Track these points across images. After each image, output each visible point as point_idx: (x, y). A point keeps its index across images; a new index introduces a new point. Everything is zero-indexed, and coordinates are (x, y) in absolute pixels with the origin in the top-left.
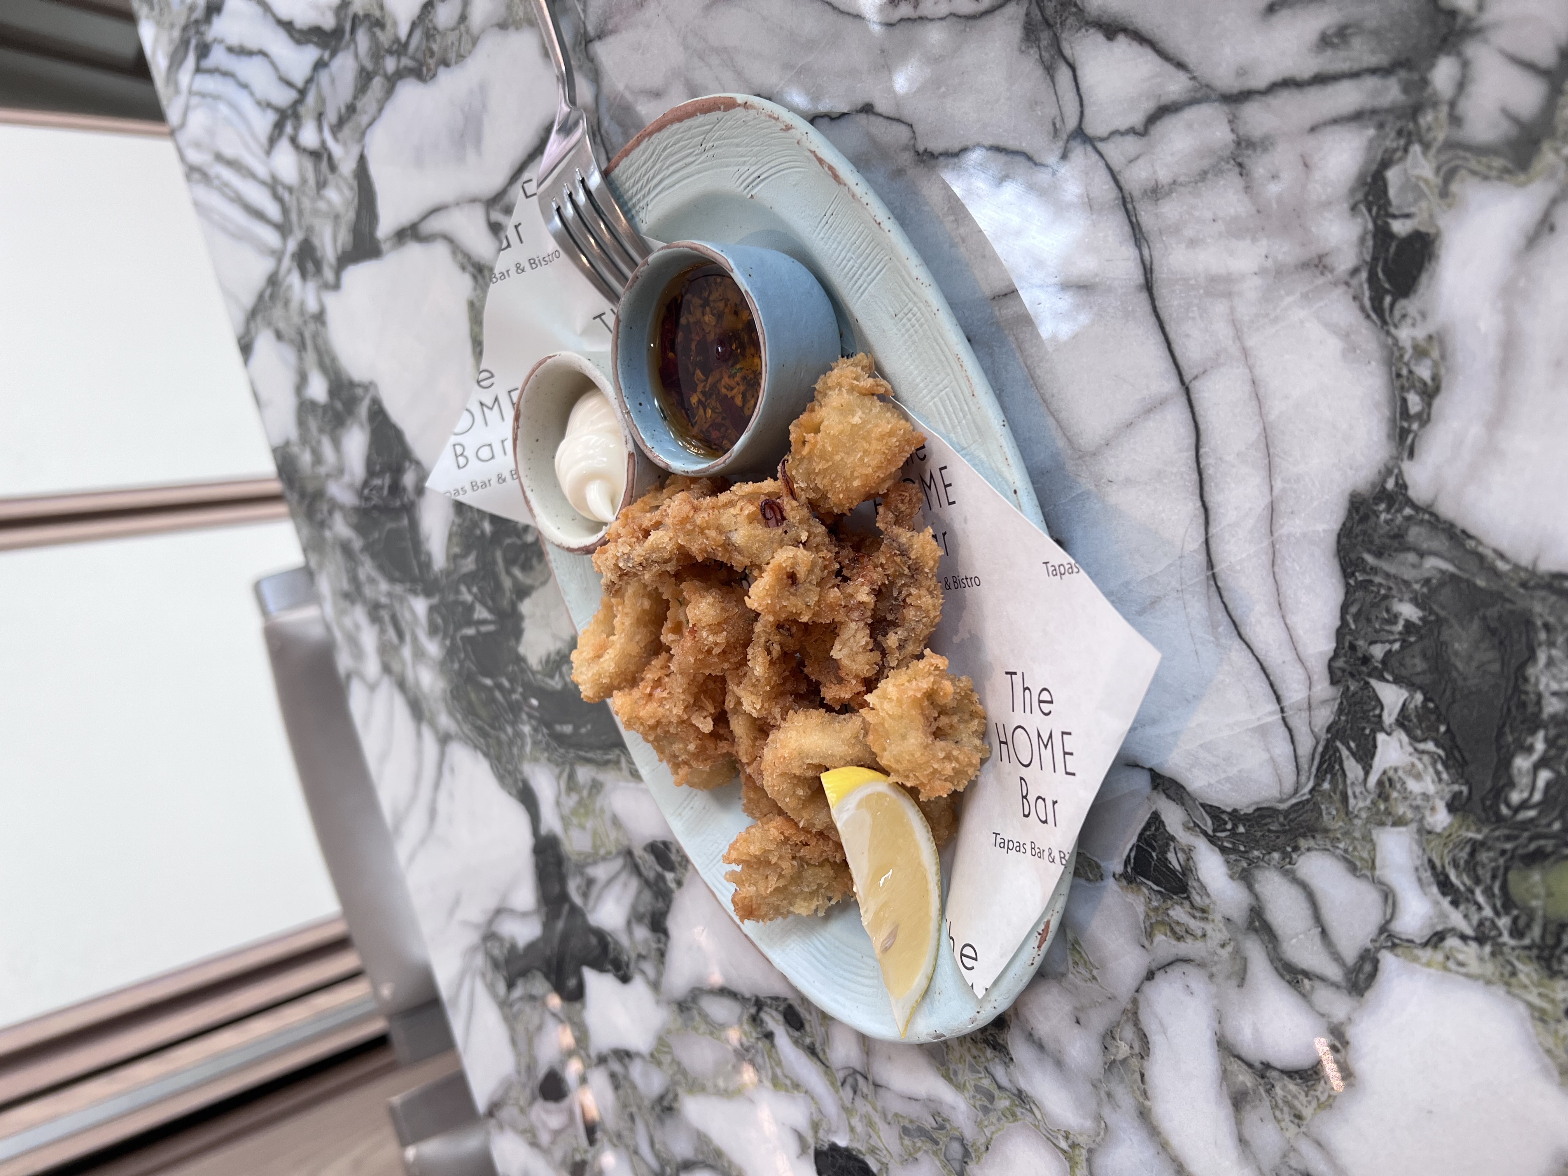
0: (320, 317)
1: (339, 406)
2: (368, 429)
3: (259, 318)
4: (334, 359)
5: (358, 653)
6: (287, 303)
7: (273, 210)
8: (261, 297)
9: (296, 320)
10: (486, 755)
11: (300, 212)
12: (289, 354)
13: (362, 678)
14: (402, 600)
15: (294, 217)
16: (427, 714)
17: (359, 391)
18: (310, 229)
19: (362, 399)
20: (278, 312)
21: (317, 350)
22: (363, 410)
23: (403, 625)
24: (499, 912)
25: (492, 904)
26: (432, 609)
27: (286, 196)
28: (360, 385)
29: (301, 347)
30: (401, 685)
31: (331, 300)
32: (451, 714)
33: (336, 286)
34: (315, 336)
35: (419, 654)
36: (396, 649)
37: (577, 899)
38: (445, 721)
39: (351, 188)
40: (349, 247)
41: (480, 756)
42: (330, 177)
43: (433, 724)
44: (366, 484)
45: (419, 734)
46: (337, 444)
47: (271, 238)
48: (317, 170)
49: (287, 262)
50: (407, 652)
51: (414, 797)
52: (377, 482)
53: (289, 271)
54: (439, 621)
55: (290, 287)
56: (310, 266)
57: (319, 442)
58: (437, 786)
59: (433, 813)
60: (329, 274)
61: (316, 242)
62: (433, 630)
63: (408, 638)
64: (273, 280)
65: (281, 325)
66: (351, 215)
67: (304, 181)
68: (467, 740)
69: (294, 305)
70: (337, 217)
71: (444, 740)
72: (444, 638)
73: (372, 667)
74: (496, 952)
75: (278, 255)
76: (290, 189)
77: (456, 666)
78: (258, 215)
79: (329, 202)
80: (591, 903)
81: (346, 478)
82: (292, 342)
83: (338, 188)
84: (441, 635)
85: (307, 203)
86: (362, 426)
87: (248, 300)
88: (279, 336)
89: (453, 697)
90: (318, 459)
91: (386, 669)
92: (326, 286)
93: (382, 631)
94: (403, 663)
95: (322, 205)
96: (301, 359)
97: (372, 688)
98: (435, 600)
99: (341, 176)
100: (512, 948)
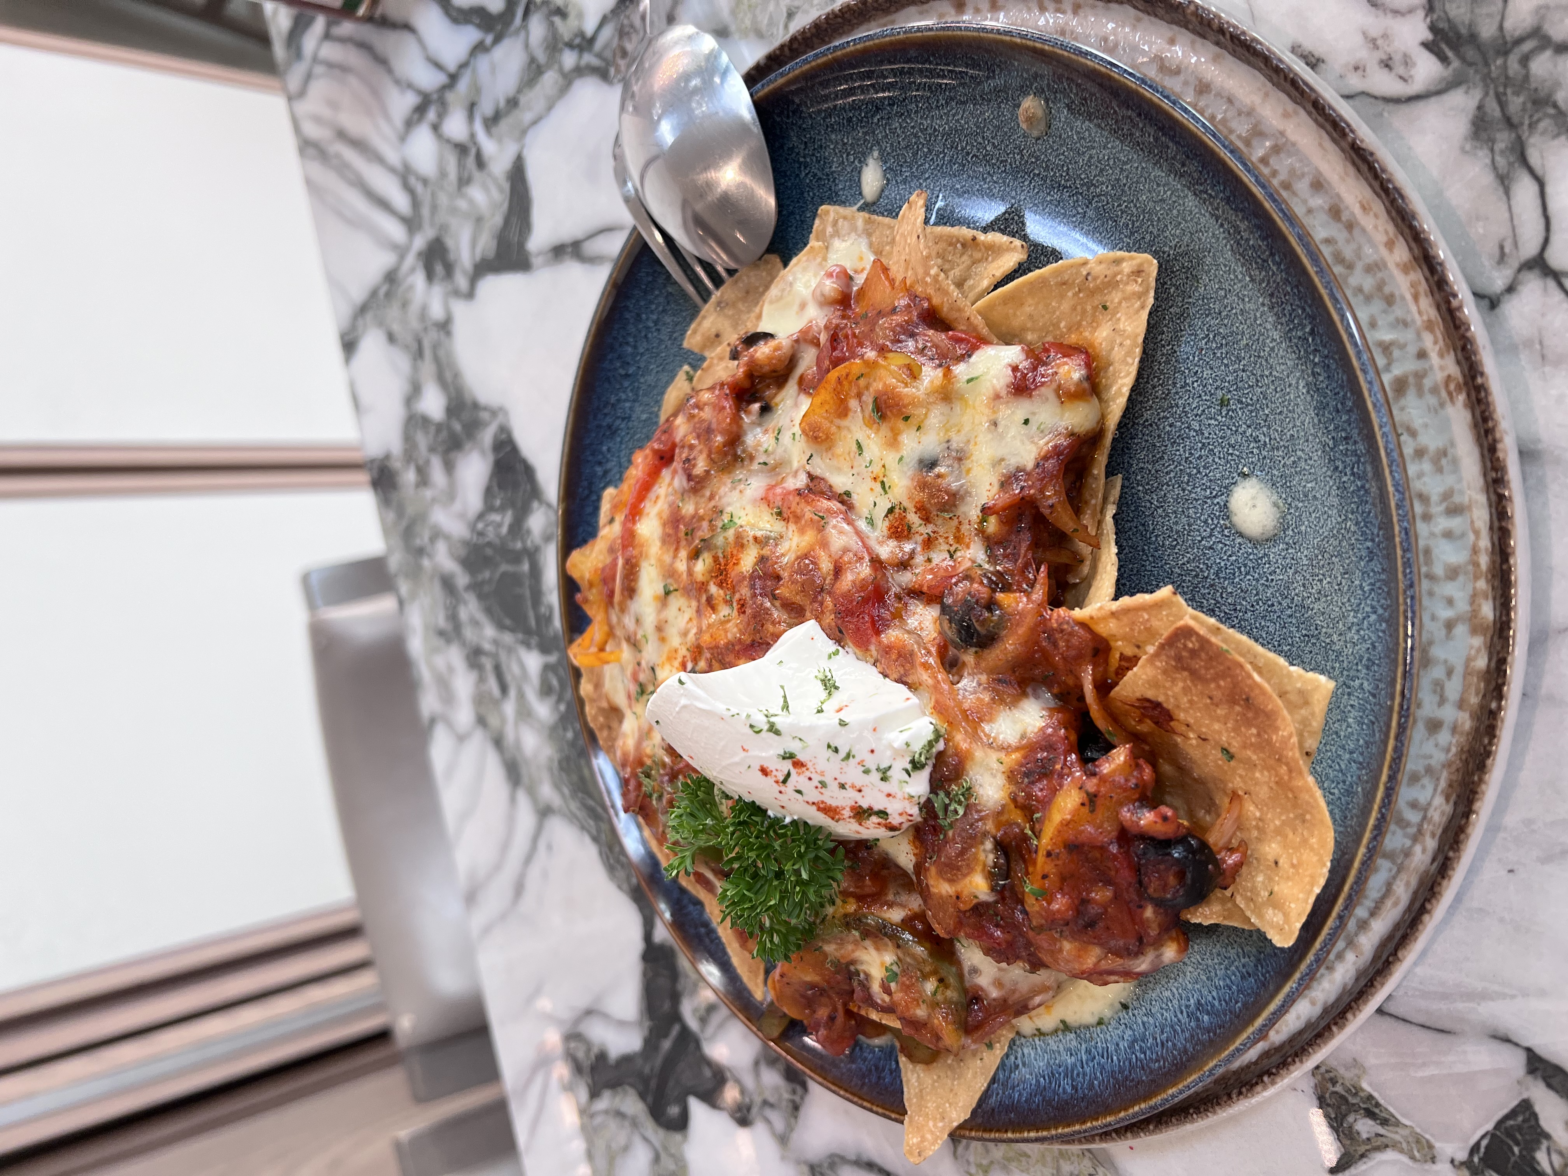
0: (445, 326)
1: (457, 427)
2: (490, 458)
3: (369, 316)
4: (457, 375)
5: (448, 696)
6: (405, 305)
7: (401, 201)
8: (374, 293)
9: (415, 324)
10: (595, 839)
11: (434, 208)
12: (403, 362)
13: (450, 725)
14: (510, 650)
15: (425, 212)
16: (525, 779)
17: (485, 416)
18: (444, 228)
19: (486, 425)
20: (393, 313)
21: (437, 360)
22: (488, 436)
23: (508, 678)
24: (589, 1013)
25: (582, 1002)
26: (547, 668)
27: (419, 188)
28: (485, 409)
29: (419, 354)
30: (498, 742)
31: (459, 309)
32: (557, 786)
33: (470, 295)
34: (435, 347)
35: (524, 713)
36: (497, 704)
37: (693, 1023)
38: (547, 792)
39: (501, 190)
40: (491, 253)
41: (587, 840)
42: (477, 174)
43: (532, 792)
44: (481, 516)
45: (513, 800)
46: (449, 467)
47: (396, 231)
48: (461, 165)
49: (410, 260)
50: (509, 708)
51: (498, 867)
52: (496, 517)
53: (413, 270)
54: (555, 682)
55: (411, 288)
56: (439, 269)
57: (428, 462)
58: (528, 859)
59: (519, 888)
60: (461, 281)
61: (450, 243)
62: (546, 690)
63: (513, 693)
64: (391, 277)
65: (396, 328)
66: (498, 220)
67: (443, 174)
68: (572, 818)
69: (414, 308)
70: (479, 220)
71: (544, 812)
73: (464, 715)
74: (581, 1054)
75: (401, 252)
76: (425, 182)
77: (570, 735)
78: (383, 204)
79: (471, 202)
80: (710, 1030)
81: (457, 506)
82: (406, 347)
83: (486, 189)
84: (554, 698)
85: (443, 200)
86: (483, 452)
87: (358, 294)
88: (391, 338)
89: (561, 769)
90: (423, 480)
91: (481, 721)
92: (456, 293)
93: (481, 679)
94: (503, 721)
95: (462, 204)
96: (415, 368)
97: (461, 738)
98: (553, 659)
99: (490, 175)
100: (602, 1056)
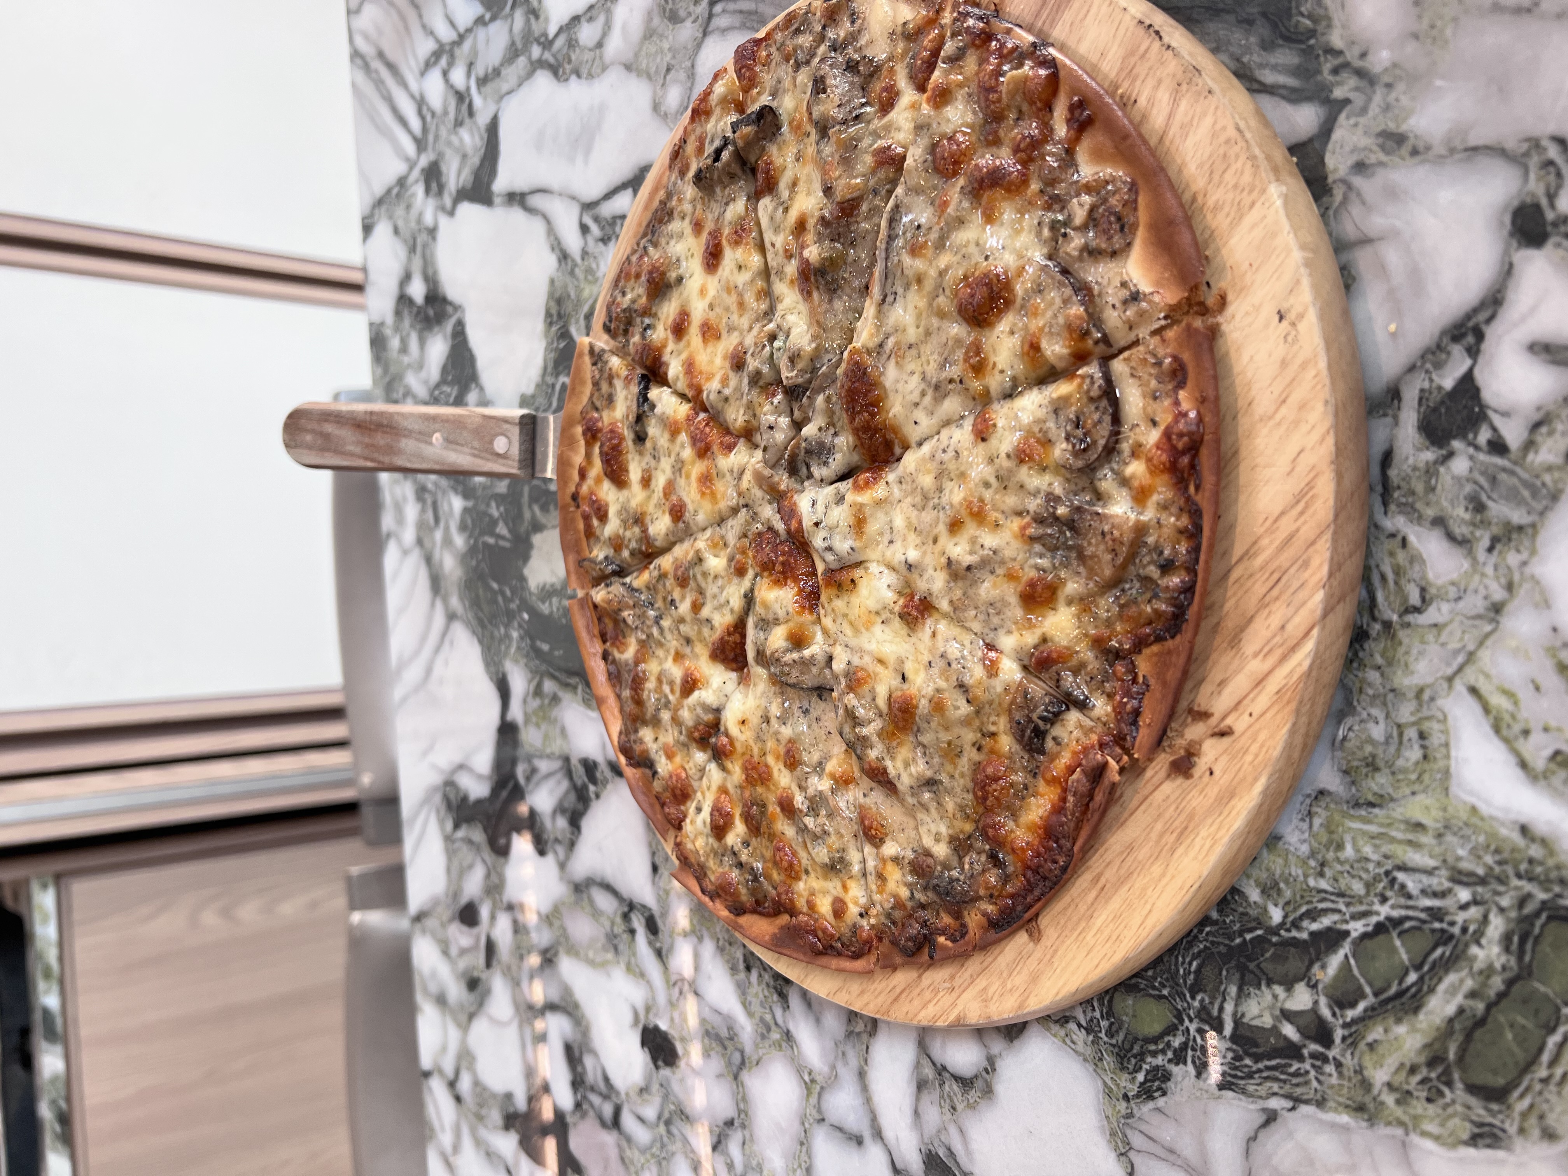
0: (432, 232)
1: (431, 312)
2: (449, 342)
3: (383, 208)
4: (435, 273)
5: (400, 519)
6: (408, 207)
7: (415, 124)
8: (389, 191)
9: (413, 225)
10: (481, 642)
11: (437, 137)
12: (402, 252)
13: (399, 541)
14: (444, 492)
15: (431, 138)
16: (443, 591)
17: (450, 309)
18: (441, 155)
19: (450, 316)
20: (400, 211)
21: (424, 256)
22: (449, 326)
23: (441, 513)
24: (461, 767)
25: (457, 758)
26: (466, 510)
27: (429, 118)
28: (450, 303)
29: (412, 250)
30: (428, 559)
31: (444, 221)
32: (461, 599)
33: (451, 213)
34: (425, 246)
35: (447, 541)
36: (431, 530)
37: (521, 780)
38: (455, 602)
39: (482, 138)
40: (469, 186)
41: (476, 641)
42: (467, 120)
43: (445, 601)
44: (437, 386)
45: (433, 605)
46: (422, 343)
47: (410, 148)
48: (458, 110)
49: (416, 173)
50: (438, 535)
51: (417, 652)
52: (447, 389)
53: (417, 181)
54: (469, 522)
55: (414, 195)
56: (434, 186)
57: (408, 335)
58: (438, 649)
59: (429, 671)
60: (448, 201)
61: (444, 168)
62: (463, 527)
63: (442, 524)
64: (402, 182)
65: (400, 223)
66: (475, 160)
67: (446, 113)
68: (468, 624)
69: (414, 212)
70: (464, 156)
71: (451, 617)
72: (470, 537)
73: (409, 535)
74: (452, 796)
75: (412, 165)
76: (433, 114)
77: (474, 563)
78: (403, 121)
79: (461, 140)
80: (531, 786)
81: (423, 374)
82: (405, 241)
83: (472, 135)
84: (467, 534)
85: (443, 132)
86: (445, 337)
87: (379, 190)
88: (396, 231)
89: (466, 587)
90: (404, 349)
91: (420, 542)
92: (443, 209)
93: (423, 510)
94: (434, 543)
95: (455, 139)
96: (409, 260)
97: (405, 552)
98: (470, 504)
99: (475, 123)
100: (465, 799)
